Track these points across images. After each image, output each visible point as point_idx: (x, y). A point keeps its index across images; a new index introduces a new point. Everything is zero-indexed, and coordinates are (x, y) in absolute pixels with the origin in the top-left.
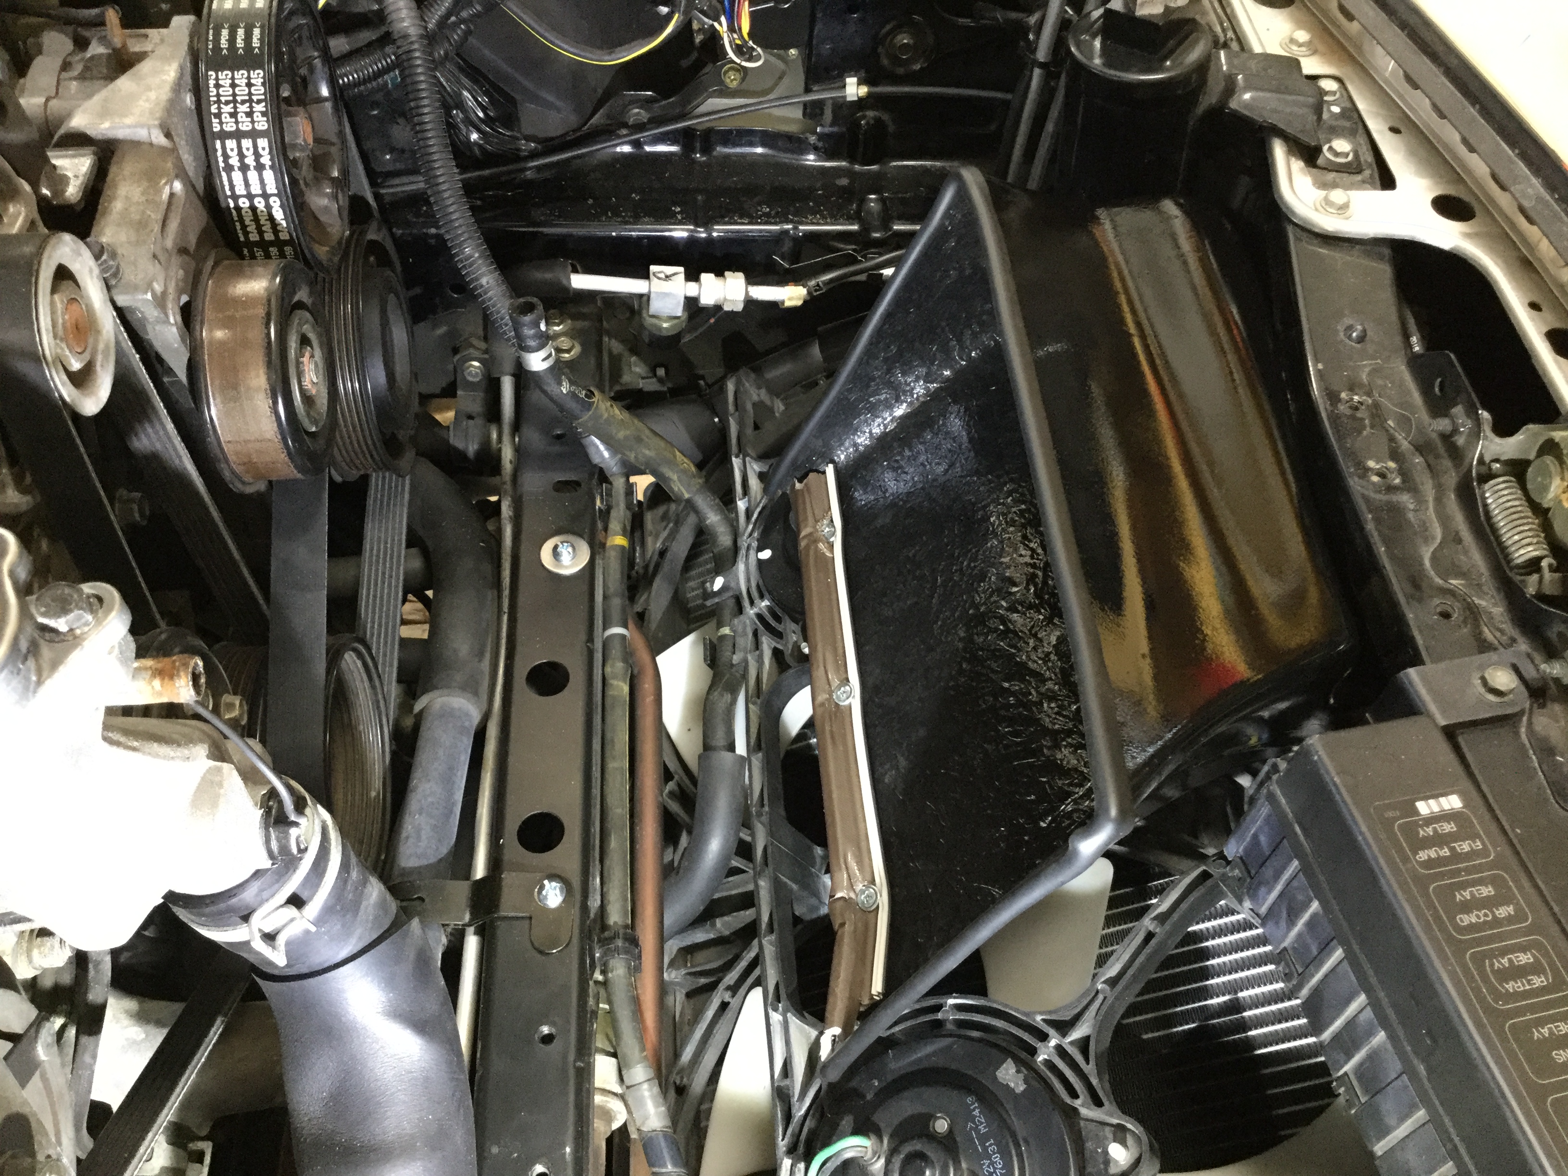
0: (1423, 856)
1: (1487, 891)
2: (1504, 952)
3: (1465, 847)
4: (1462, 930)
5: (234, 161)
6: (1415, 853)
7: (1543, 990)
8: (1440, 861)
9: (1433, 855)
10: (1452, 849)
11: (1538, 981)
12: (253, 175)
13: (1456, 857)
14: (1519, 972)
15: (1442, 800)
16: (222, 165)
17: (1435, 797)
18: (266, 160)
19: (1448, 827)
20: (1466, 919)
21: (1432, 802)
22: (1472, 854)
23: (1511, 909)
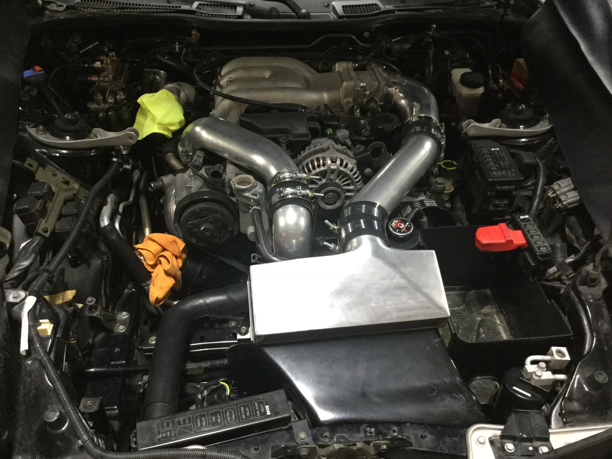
0: (256, 404)
1: (248, 414)
2: (235, 413)
3: (258, 413)
4: (240, 408)
6: (257, 402)
7: (227, 419)
8: (255, 407)
9: (256, 406)
10: (257, 410)
11: (229, 418)
13: (256, 411)
14: (231, 415)
15: (269, 411)
17: (270, 410)
19: (263, 411)
20: (242, 409)
21: (269, 409)
22: (256, 413)
23: (244, 418)
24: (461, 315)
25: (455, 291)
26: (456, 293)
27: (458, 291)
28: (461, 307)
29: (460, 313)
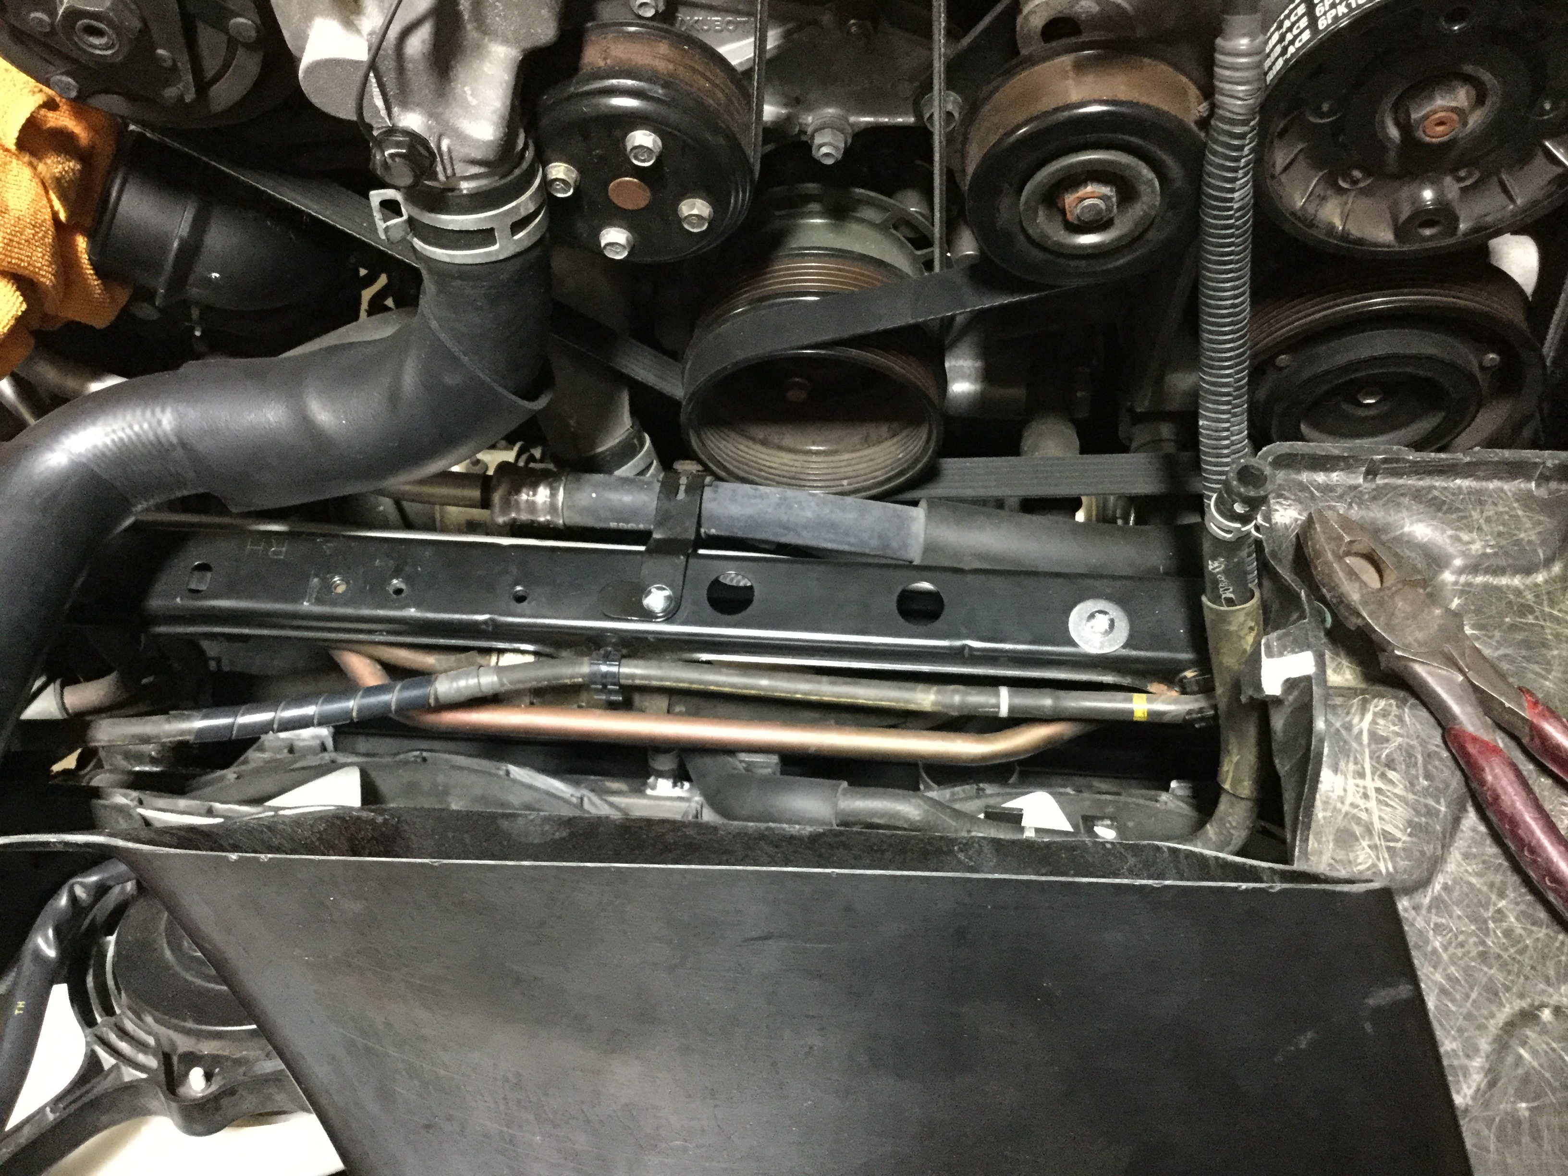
5: (1287, 24)
12: (1278, 49)
16: (1282, 17)
18: (1291, 50)
24: (1530, 619)
25: (1529, 478)
26: (1530, 491)
27: (1544, 479)
28: (1540, 578)
29: (1525, 609)
